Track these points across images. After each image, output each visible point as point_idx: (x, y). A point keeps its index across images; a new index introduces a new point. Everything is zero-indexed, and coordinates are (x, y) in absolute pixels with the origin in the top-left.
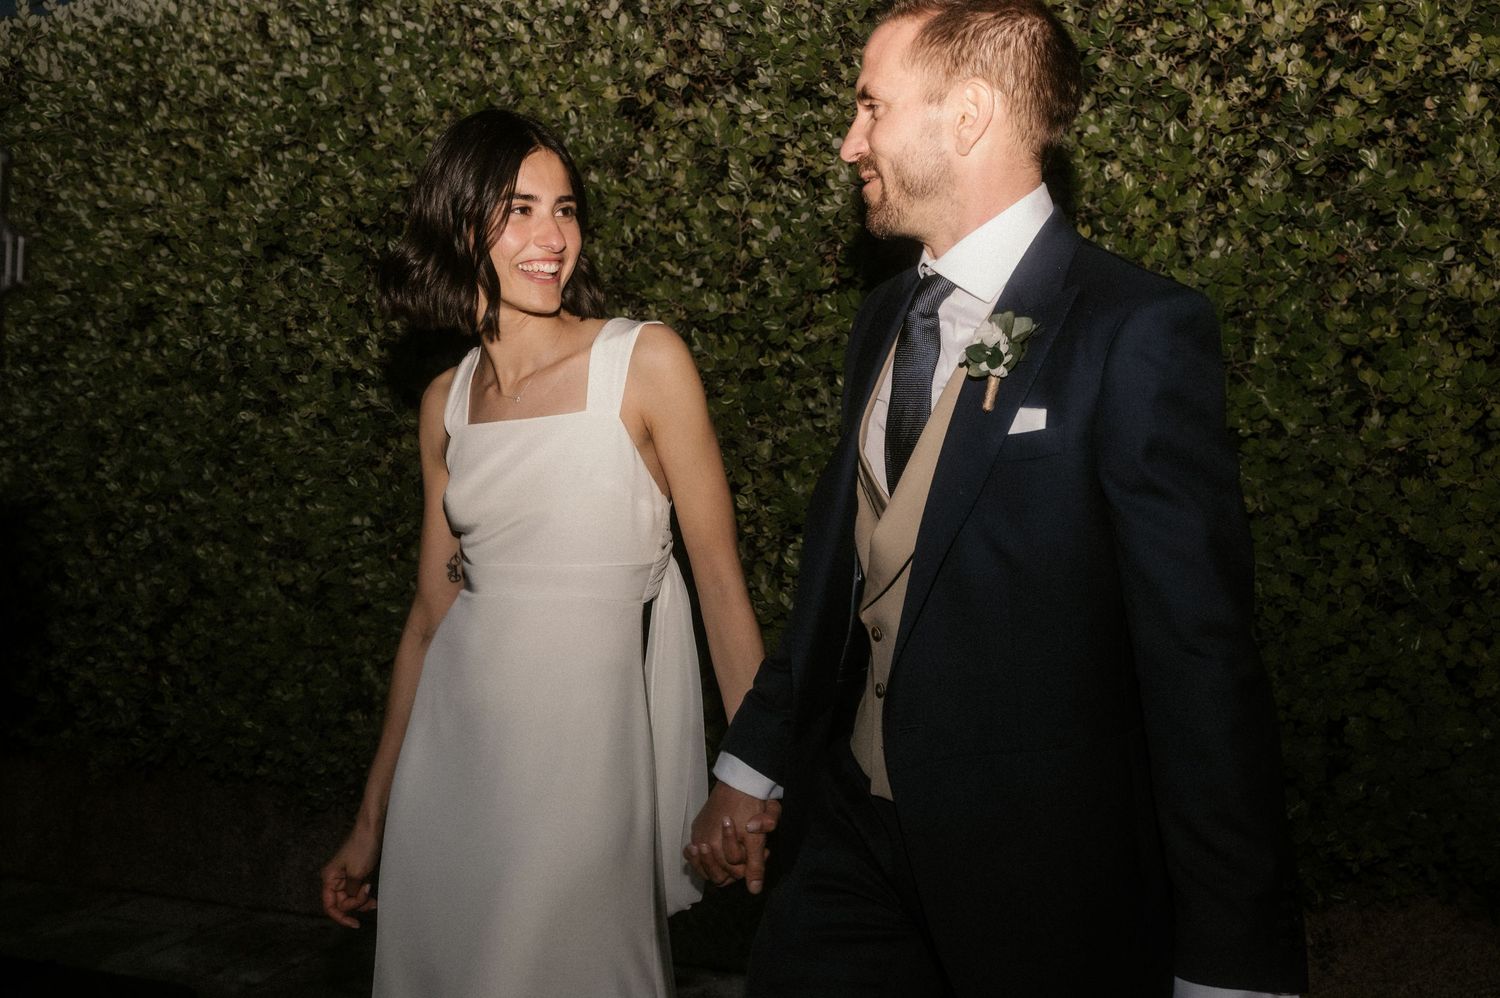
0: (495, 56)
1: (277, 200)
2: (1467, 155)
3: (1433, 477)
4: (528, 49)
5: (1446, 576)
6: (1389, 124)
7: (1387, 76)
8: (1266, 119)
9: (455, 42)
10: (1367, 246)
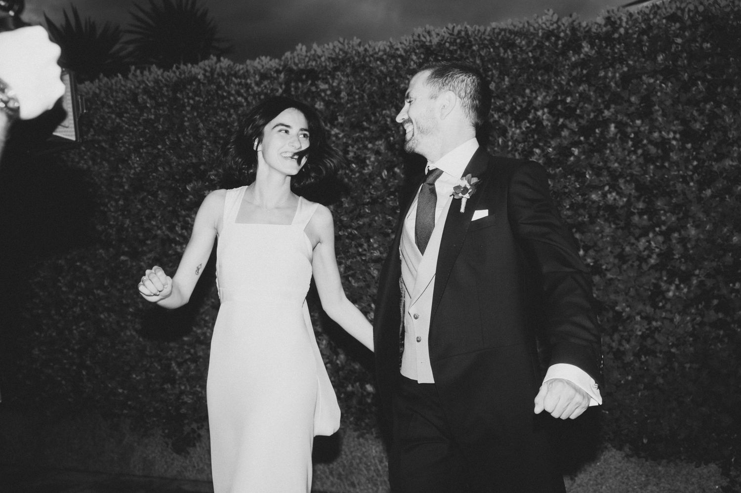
0: (232, 111)
1: (139, 169)
2: (611, 151)
3: (605, 275)
4: (245, 108)
5: (611, 314)
6: (582, 138)
7: (581, 121)
8: (536, 137)
9: (215, 105)
10: (576, 185)
